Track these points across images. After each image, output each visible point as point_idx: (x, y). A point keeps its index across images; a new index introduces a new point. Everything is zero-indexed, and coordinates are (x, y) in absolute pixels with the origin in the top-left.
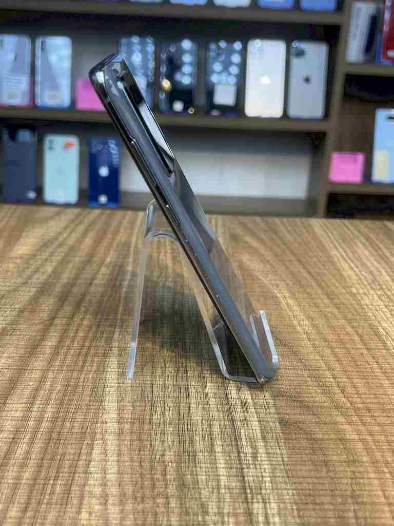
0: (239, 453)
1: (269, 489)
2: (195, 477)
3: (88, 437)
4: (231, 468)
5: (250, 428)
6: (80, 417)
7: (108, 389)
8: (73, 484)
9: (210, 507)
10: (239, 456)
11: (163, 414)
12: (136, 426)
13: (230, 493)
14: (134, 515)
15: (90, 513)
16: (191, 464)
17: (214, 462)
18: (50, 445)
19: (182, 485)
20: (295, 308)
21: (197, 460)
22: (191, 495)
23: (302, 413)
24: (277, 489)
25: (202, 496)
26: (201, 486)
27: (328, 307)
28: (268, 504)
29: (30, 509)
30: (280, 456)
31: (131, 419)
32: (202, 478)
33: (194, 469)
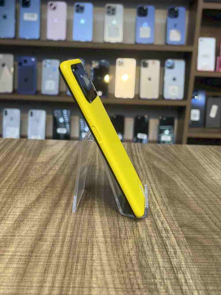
0: (167, 251)
1: (185, 268)
2: (147, 262)
3: (90, 244)
4: (164, 258)
5: (171, 240)
6: (84, 235)
7: (96, 222)
8: (86, 265)
9: (157, 276)
10: (167, 253)
11: (126, 234)
12: (113, 239)
13: (166, 269)
14: (119, 279)
15: (97, 278)
16: (144, 257)
17: (155, 256)
18: (72, 247)
19: (141, 266)
20: (185, 186)
21: (146, 255)
22: (146, 270)
23: (196, 234)
24: (189, 268)
25: (152, 271)
26: (150, 266)
27: (202, 186)
28: (185, 275)
29: (67, 276)
30: (188, 253)
31: (110, 236)
32: (150, 262)
33: (146, 259)
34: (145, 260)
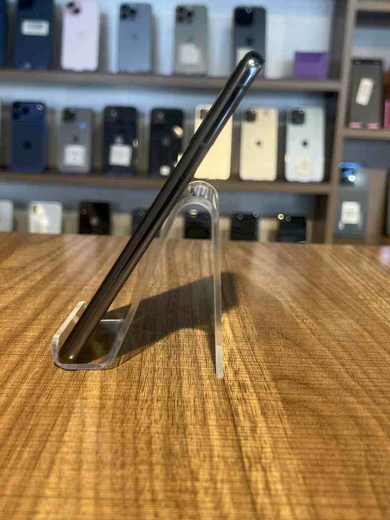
34: (182, 442)
